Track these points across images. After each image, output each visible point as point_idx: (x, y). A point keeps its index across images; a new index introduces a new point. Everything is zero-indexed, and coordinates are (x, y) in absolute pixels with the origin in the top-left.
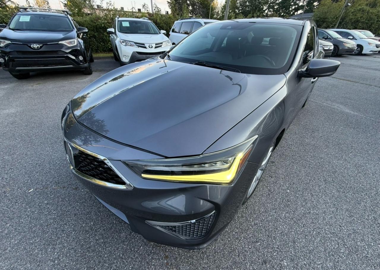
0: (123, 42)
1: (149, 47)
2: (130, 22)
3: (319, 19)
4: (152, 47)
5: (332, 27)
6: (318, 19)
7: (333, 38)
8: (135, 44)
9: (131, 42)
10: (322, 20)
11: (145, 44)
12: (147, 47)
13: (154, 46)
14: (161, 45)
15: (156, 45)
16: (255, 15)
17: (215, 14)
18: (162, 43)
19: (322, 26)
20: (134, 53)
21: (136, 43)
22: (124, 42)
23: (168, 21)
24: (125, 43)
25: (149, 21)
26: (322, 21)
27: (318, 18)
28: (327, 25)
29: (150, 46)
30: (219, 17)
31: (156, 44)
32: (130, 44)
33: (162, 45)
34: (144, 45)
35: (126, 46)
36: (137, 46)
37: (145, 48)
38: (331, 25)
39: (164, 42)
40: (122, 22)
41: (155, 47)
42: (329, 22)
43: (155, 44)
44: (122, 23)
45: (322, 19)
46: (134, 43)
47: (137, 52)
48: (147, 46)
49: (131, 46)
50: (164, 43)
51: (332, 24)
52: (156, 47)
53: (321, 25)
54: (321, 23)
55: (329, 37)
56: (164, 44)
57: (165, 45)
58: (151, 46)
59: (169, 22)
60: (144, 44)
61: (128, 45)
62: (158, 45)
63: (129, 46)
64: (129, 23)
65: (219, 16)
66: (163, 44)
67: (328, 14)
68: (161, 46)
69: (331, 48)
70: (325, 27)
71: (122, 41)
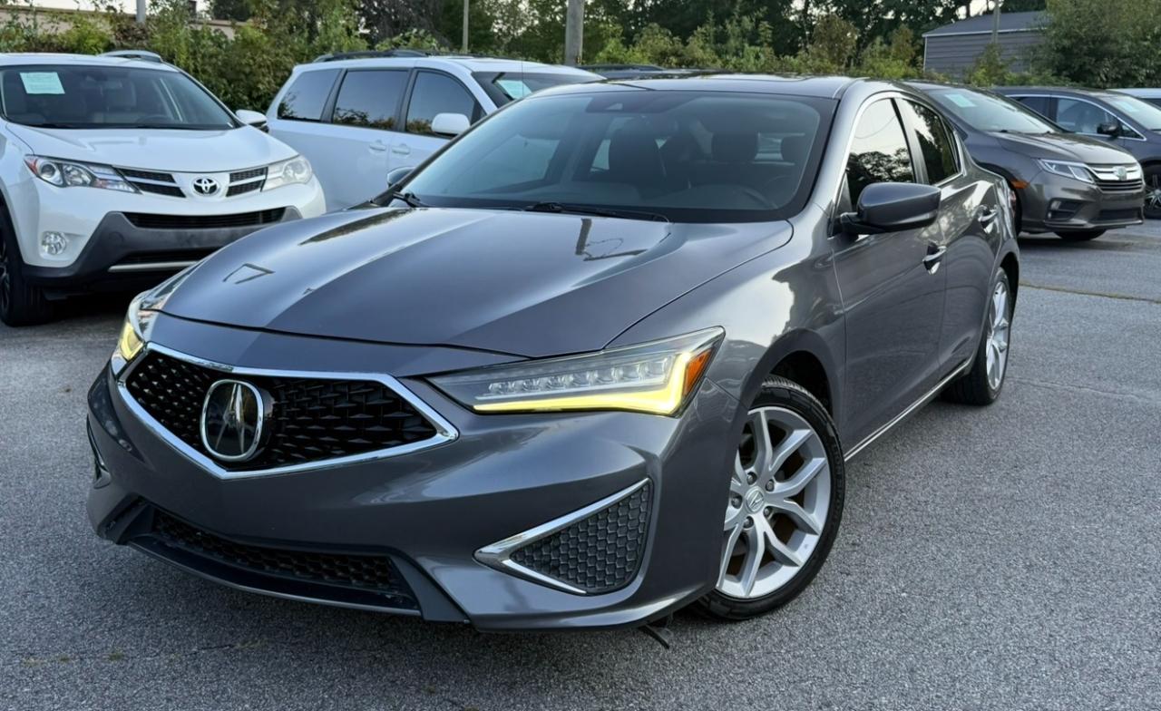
0: (48, 169)
1: (199, 189)
2: (66, 73)
3: (1073, 45)
4: (213, 189)
5: (1148, 76)
6: (1066, 43)
7: (1145, 130)
8: (119, 178)
9: (95, 170)
10: (1085, 47)
11: (175, 176)
12: (183, 190)
13: (224, 183)
14: (262, 177)
15: (231, 181)
16: (729, 27)
17: (498, 14)
18: (263, 171)
19: (1099, 75)
20: (110, 218)
21: (123, 172)
22: (52, 171)
23: (244, 62)
24: (57, 173)
25: (165, 67)
26: (1091, 53)
27: (1066, 36)
28: (1123, 72)
29: (203, 186)
30: (521, 31)
31: (234, 176)
32: (87, 178)
33: (264, 181)
34: (173, 181)
35: (64, 185)
36: (130, 183)
37: (177, 192)
38: (1144, 71)
39: (271, 164)
40: (23, 75)
41: (231, 188)
42: (1125, 57)
43: (227, 176)
44: (19, 76)
45: (1087, 43)
46: (111, 172)
47: (129, 215)
48: (185, 183)
49: (92, 184)
50: (276, 168)
51: (1143, 66)
52: (233, 191)
53: (1090, 72)
54: (1086, 59)
55: (1127, 126)
56: (273, 173)
57: (280, 182)
58: (209, 185)
59: (249, 65)
60: (169, 178)
61: (76, 184)
62: (245, 181)
63: (84, 184)
64: (60, 77)
65: (522, 24)
66: (269, 177)
67: (1106, 20)
68: (259, 185)
69: (1130, 177)
70: (1116, 80)
71: (41, 162)
